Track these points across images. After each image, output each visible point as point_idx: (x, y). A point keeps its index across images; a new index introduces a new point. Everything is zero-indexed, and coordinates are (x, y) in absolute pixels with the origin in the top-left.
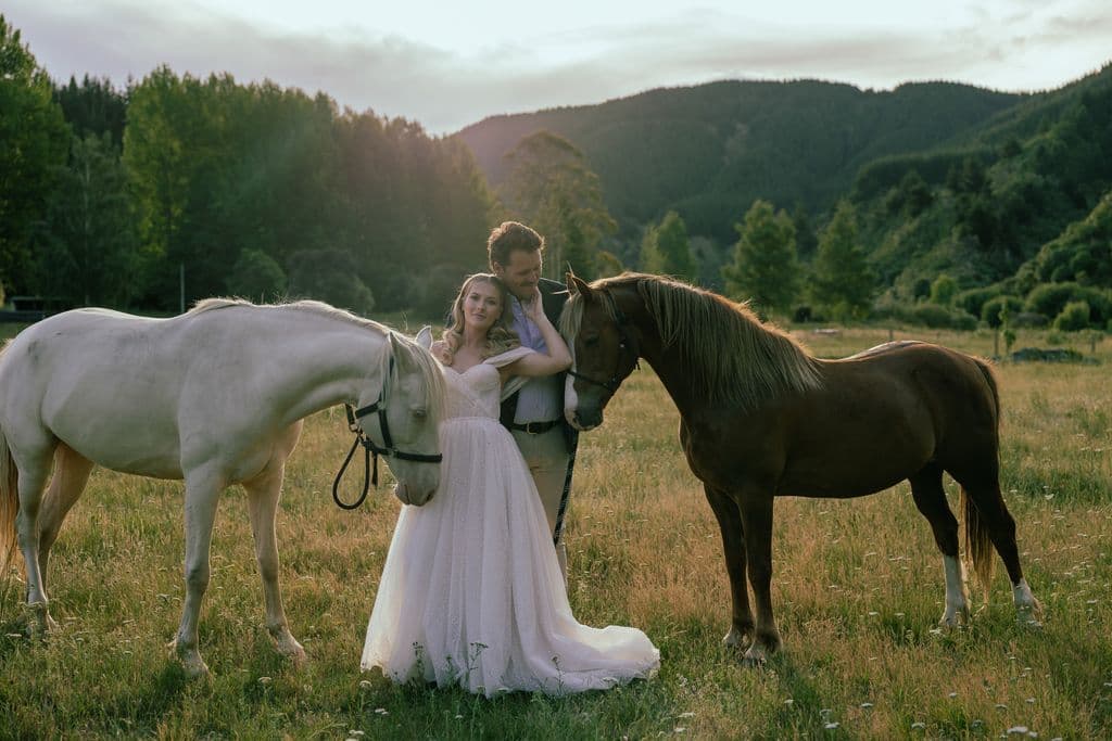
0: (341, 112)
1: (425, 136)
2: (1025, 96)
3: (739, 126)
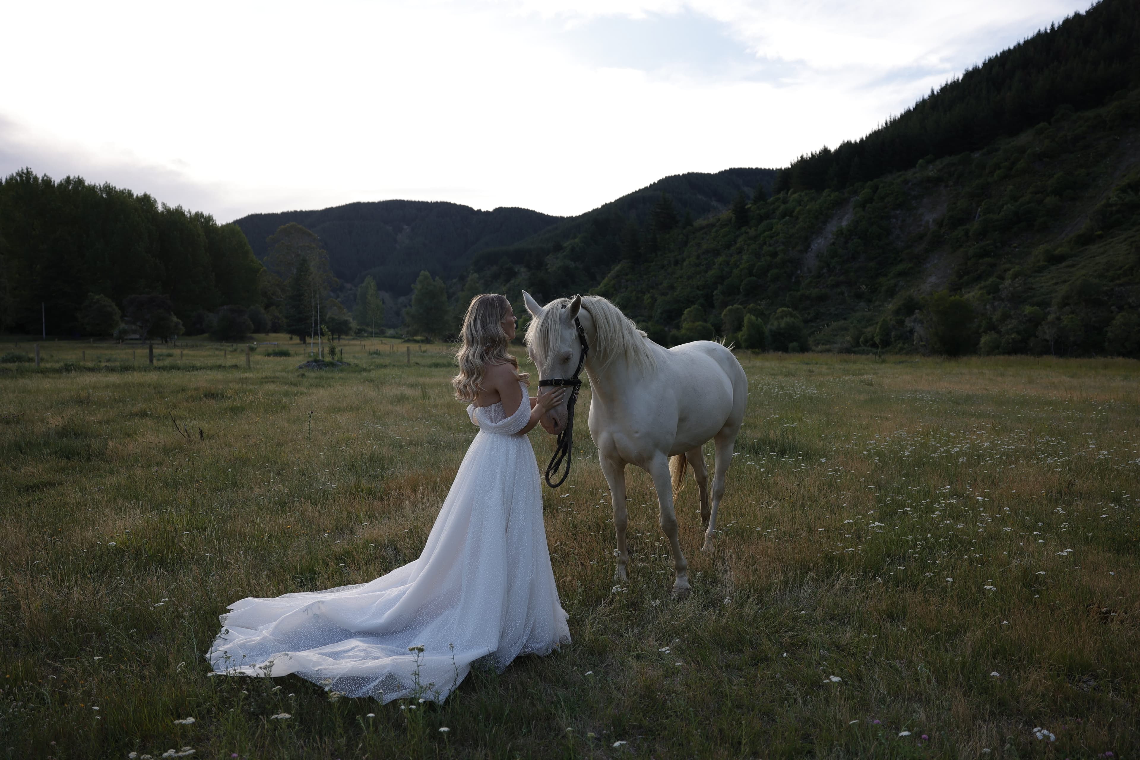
0: (160, 209)
1: (215, 224)
2: (562, 218)
3: (405, 227)
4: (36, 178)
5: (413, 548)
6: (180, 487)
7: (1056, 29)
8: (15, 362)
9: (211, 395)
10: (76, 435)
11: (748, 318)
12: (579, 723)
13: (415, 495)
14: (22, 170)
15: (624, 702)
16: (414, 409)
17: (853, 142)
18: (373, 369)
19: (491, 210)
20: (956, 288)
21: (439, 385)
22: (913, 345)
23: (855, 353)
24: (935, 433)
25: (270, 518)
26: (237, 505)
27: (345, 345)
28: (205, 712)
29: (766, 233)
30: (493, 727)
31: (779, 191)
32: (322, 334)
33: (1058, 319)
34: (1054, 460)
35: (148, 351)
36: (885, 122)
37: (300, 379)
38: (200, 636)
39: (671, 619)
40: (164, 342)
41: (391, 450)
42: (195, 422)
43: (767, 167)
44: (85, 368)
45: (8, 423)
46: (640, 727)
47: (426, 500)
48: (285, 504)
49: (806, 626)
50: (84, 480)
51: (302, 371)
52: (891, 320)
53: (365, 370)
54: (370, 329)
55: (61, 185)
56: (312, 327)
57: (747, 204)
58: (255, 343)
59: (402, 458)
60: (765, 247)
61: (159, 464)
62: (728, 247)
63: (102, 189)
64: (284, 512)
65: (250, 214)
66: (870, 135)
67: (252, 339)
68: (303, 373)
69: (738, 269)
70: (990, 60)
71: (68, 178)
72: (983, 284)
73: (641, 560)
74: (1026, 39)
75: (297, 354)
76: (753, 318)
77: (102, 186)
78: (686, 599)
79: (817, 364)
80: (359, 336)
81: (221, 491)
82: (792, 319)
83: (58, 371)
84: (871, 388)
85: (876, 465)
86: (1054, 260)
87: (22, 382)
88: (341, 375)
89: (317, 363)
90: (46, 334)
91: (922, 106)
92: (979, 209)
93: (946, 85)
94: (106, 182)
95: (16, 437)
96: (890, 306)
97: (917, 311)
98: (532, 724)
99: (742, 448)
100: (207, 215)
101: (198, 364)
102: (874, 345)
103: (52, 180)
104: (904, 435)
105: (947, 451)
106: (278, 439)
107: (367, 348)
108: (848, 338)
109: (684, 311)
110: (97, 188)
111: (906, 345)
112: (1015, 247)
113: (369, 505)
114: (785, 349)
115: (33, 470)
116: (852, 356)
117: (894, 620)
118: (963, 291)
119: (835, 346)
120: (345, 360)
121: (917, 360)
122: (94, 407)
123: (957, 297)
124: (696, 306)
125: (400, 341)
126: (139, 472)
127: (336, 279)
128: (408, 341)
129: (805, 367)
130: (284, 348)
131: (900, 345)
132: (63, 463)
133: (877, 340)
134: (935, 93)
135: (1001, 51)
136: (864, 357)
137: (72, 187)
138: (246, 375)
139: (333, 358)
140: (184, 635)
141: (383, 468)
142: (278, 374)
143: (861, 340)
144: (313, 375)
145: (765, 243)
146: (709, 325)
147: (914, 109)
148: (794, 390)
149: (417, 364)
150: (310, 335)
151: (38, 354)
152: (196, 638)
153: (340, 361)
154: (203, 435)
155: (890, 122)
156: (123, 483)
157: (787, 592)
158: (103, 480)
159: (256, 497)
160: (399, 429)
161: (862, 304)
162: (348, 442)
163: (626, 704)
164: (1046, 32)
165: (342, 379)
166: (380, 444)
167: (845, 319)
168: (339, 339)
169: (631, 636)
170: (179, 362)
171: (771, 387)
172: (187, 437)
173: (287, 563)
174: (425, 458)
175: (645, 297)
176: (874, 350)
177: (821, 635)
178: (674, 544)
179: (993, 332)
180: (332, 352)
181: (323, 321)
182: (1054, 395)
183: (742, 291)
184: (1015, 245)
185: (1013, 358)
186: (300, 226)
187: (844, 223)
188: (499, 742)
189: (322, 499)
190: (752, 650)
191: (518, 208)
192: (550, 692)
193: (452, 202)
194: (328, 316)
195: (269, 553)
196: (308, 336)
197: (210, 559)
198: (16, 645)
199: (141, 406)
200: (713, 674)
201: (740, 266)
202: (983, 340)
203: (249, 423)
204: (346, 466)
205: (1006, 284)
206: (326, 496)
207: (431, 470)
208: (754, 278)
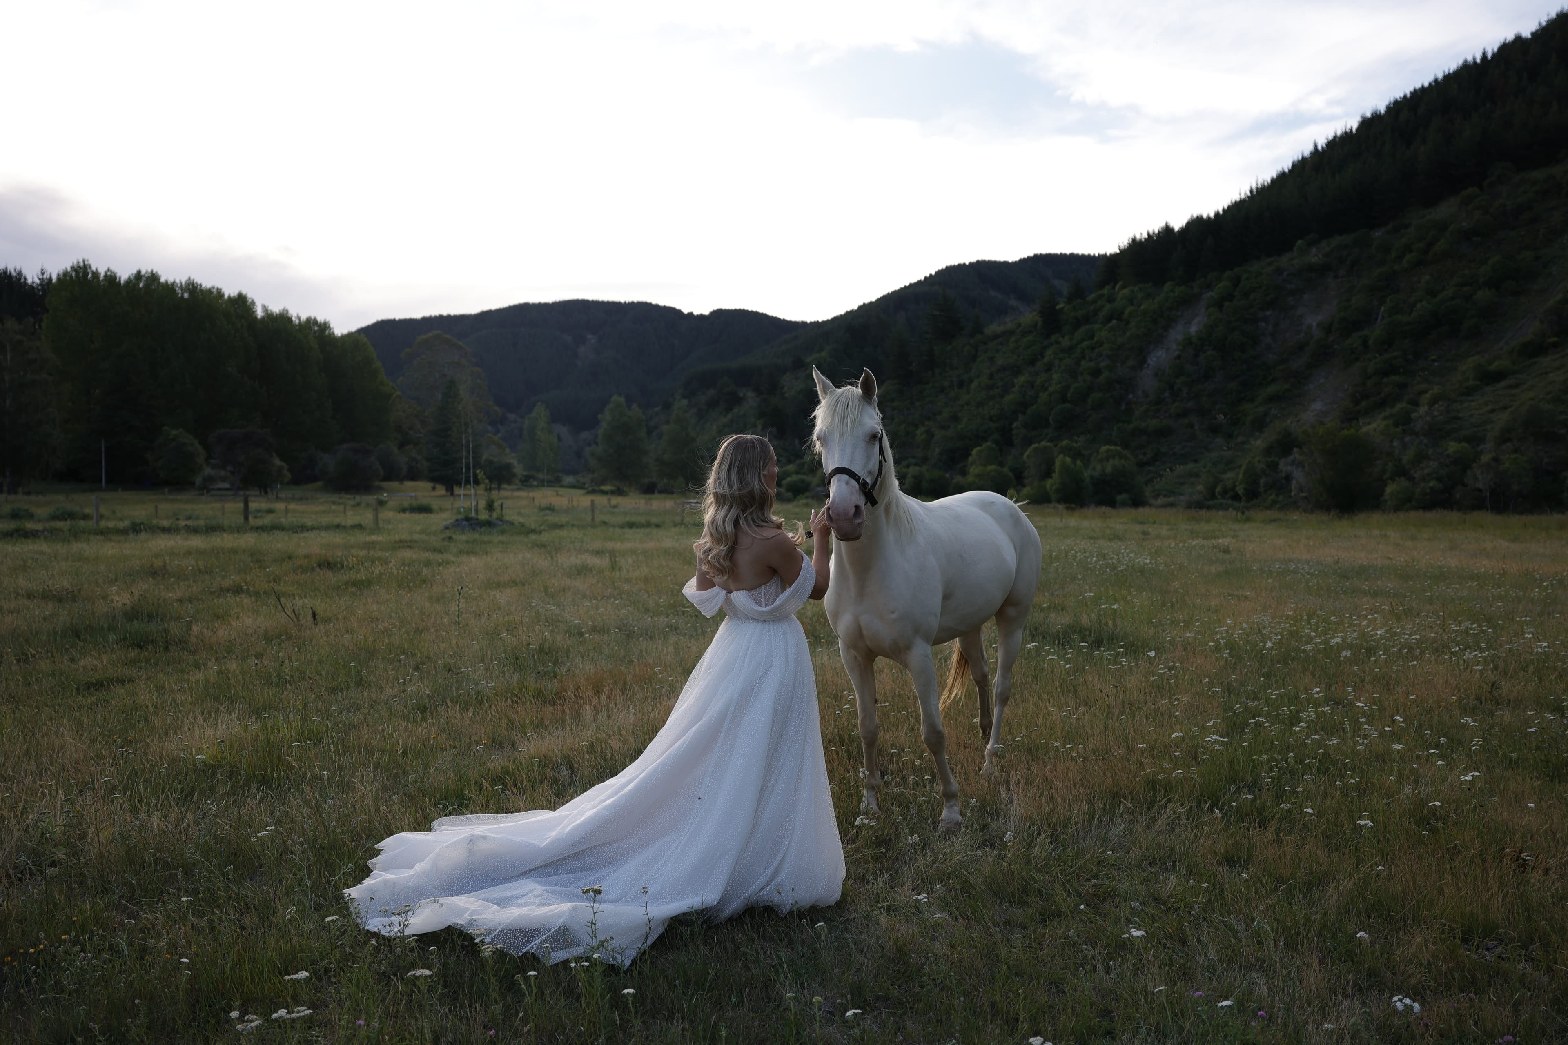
0: (260, 313)
1: (333, 334)
2: (804, 324)
3: (590, 336)
4: (96, 275)
5: (593, 767)
6: (288, 686)
7: (1489, 58)
8: (66, 520)
9: (327, 565)
10: (151, 617)
11: (1061, 460)
12: (806, 991)
13: (599, 697)
14: (78, 262)
15: (867, 966)
16: (600, 585)
17: (1205, 216)
18: (544, 530)
19: (706, 312)
20: (1350, 417)
21: (633, 552)
22: (1290, 497)
23: (1209, 508)
24: (1310, 617)
25: (406, 727)
26: (362, 710)
27: (506, 498)
28: (322, 971)
29: (1086, 343)
30: (693, 994)
31: (1102, 285)
32: (477, 482)
33: (1496, 460)
34: (1473, 654)
35: (241, 505)
36: (1249, 189)
37: (446, 543)
38: (314, 876)
39: (934, 862)
40: (263, 493)
41: (567, 639)
42: (306, 601)
43: (1086, 252)
44: (159, 528)
45: (60, 600)
46: (887, 999)
47: (612, 705)
48: (425, 709)
49: (1115, 873)
50: (161, 675)
51: (448, 533)
52: (1259, 462)
53: (533, 531)
54: (541, 476)
55: (129, 282)
56: (462, 473)
57: (1058, 303)
58: (385, 495)
59: (581, 649)
60: (1083, 363)
61: (259, 656)
62: (1033, 362)
63: (184, 286)
64: (424, 719)
65: (380, 319)
66: (1229, 207)
67: (381, 489)
68: (450, 535)
69: (1047, 393)
70: (1396, 102)
71: (139, 272)
72: (1388, 411)
73: (898, 784)
74: (1447, 73)
75: (441, 510)
76: (1068, 460)
77: (183, 283)
78: (956, 836)
79: (1154, 523)
80: (525, 486)
81: (341, 691)
82: (1123, 461)
83: (124, 532)
84: (1227, 557)
85: (1226, 660)
86: (1489, 377)
87: (77, 547)
88: (501, 538)
89: (469, 522)
90: (107, 482)
91: (1301, 167)
92: (1383, 308)
93: (1335, 137)
94: (189, 278)
95: (72, 618)
96: (1259, 443)
97: (1295, 450)
98: (745, 991)
99: (1044, 637)
100: (322, 321)
101: (309, 523)
102: (1236, 497)
103: (118, 276)
104: (1267, 620)
105: (1326, 642)
106: (416, 624)
107: (537, 503)
108: (1200, 488)
109: (972, 450)
110: (177, 286)
111: (1281, 498)
112: (1434, 361)
113: (537, 711)
114: (1112, 504)
115: (96, 662)
116: (1204, 513)
117: (1235, 866)
118: (1361, 421)
119: (1182, 498)
120: (507, 518)
121: (1295, 518)
122: (172, 580)
123: (1352, 431)
124: (989, 443)
125: (581, 492)
126: (233, 666)
127: (496, 408)
128: (593, 492)
129: (1138, 528)
130: (424, 502)
131: (1273, 497)
132: (133, 654)
133: (1240, 490)
134: (1320, 148)
135: (1412, 89)
136: (1221, 513)
137: (144, 285)
138: (374, 538)
139: (490, 516)
140: (295, 874)
141: (556, 663)
142: (416, 537)
143: (1218, 489)
144: (463, 537)
145: (1084, 357)
146: (1006, 470)
147: (1290, 171)
148: (1119, 559)
149: (605, 523)
150: (459, 484)
151: (97, 509)
152: (309, 878)
153: (501, 519)
154: (317, 617)
155: (1257, 188)
156: (212, 680)
157: (1093, 828)
158: (186, 677)
159: (387, 700)
160: (578, 611)
161: (1219, 440)
162: (511, 628)
163: (870, 969)
164: (1475, 62)
165: (503, 543)
166: (552, 631)
167: (1196, 461)
168: (499, 489)
169: (881, 883)
170: (283, 520)
171: (1087, 554)
172: (295, 620)
173: (427, 785)
174: (613, 650)
175: (918, 432)
176: (1236, 504)
177: (1135, 885)
178: (940, 763)
179: (1403, 479)
180: (490, 507)
181: (477, 465)
182: (1484, 565)
183: (1052, 423)
184: (1433, 357)
185: (1429, 515)
186: (448, 336)
187: (1193, 329)
188: (701, 1014)
189: (474, 702)
190: (1040, 902)
191: (744, 310)
192: (771, 952)
193: (654, 302)
194: (484, 458)
195: (404, 773)
196: (457, 485)
197: (328, 778)
198: (81, 884)
199: (234, 578)
200: (986, 933)
201: (1050, 389)
202: (1389, 490)
203: (378, 603)
204: (507, 659)
205: (1421, 412)
206: (480, 698)
207: (621, 665)
208: (1068, 405)
